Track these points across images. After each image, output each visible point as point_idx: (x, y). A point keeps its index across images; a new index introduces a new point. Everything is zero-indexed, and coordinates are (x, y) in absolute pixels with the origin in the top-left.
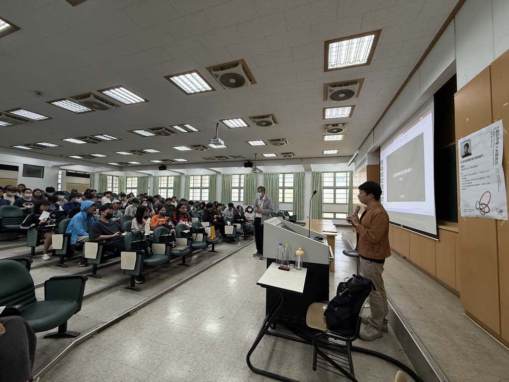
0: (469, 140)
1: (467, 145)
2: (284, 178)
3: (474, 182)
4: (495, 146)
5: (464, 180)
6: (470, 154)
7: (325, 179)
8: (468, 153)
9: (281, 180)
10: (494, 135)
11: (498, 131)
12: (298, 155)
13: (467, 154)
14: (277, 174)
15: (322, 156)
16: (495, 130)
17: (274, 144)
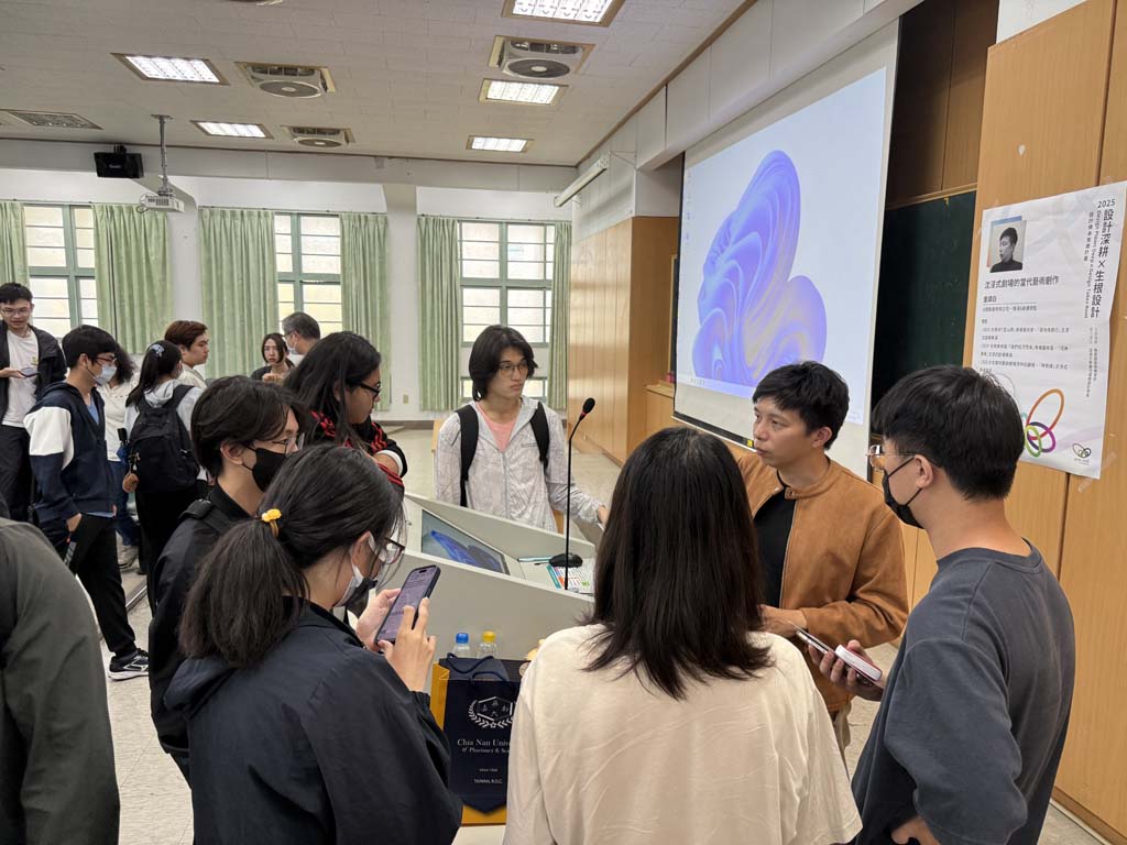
0: (1020, 218)
1: (1011, 235)
2: (296, 236)
3: (1019, 356)
4: (1098, 259)
5: (989, 342)
6: (1019, 266)
7: (468, 250)
8: (1012, 261)
9: (283, 244)
10: (1097, 224)
11: (1109, 215)
12: (362, 143)
13: (1009, 264)
14: (265, 214)
15: (466, 155)
16: (1103, 209)
17: (264, 87)
